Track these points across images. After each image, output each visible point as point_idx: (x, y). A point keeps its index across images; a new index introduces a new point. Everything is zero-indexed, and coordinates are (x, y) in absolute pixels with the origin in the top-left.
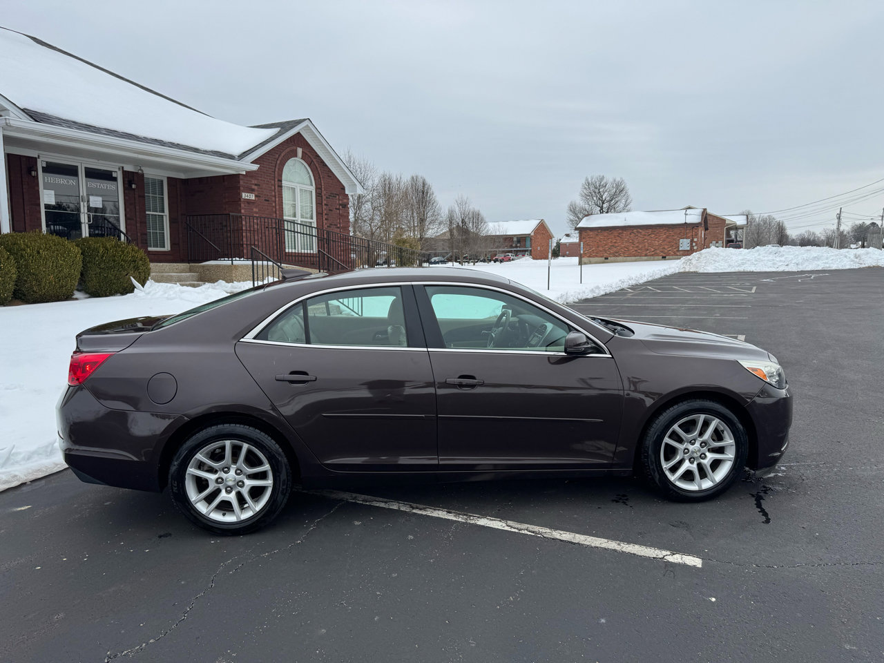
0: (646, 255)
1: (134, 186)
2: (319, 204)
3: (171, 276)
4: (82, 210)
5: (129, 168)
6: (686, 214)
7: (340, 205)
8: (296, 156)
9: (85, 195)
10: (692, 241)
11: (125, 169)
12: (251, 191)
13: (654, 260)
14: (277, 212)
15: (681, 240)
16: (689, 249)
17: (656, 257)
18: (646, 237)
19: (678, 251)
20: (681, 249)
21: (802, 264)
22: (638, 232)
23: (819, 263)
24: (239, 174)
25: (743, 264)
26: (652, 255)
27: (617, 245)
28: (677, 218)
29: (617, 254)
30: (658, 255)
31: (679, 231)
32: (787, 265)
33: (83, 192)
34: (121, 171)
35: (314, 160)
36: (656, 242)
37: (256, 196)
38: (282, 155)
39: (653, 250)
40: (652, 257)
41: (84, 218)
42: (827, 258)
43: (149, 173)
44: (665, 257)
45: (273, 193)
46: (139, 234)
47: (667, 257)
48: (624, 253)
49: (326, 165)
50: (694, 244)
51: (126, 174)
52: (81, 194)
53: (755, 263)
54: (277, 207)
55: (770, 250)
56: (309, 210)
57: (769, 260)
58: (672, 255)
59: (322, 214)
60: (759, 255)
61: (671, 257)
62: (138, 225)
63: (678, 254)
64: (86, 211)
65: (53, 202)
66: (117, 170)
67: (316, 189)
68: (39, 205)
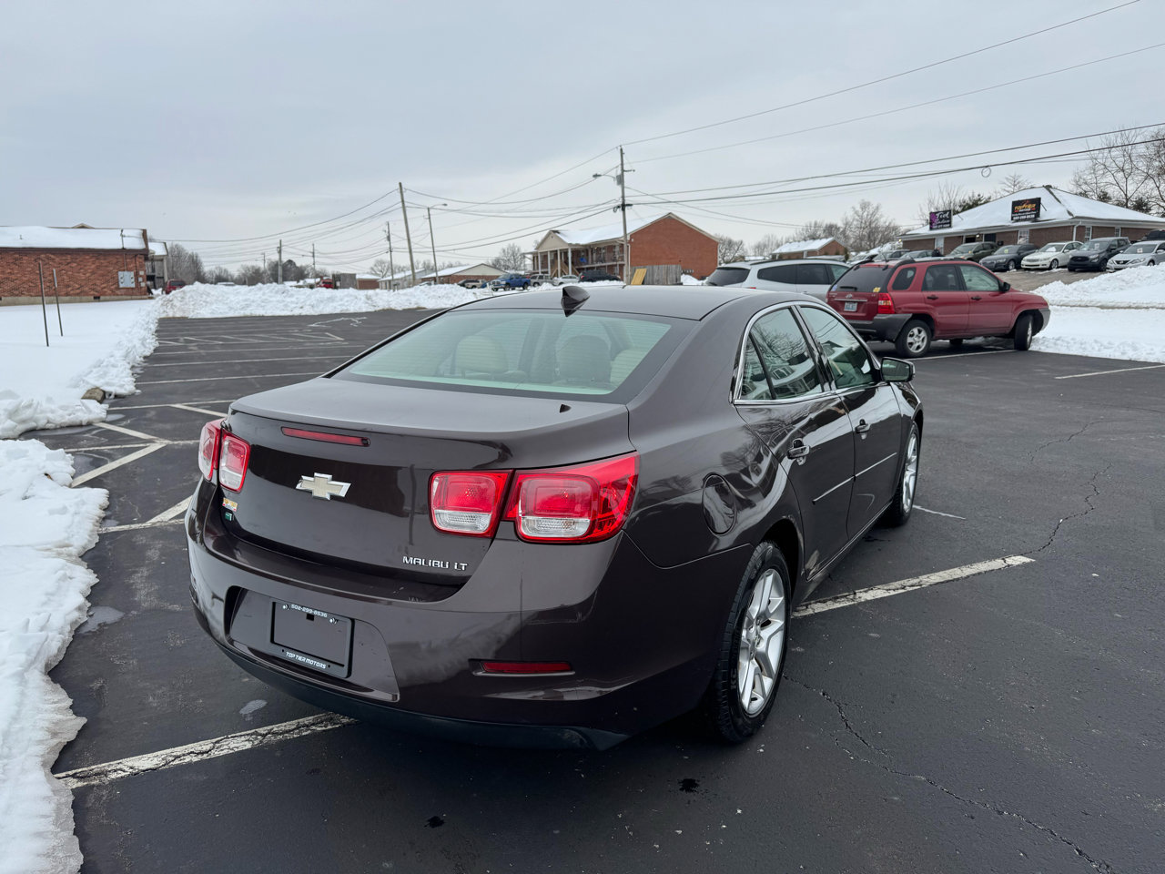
0: (67, 295)
6: (122, 236)
10: (137, 275)
13: (81, 302)
15: (121, 274)
16: (133, 286)
17: (84, 298)
18: (62, 267)
19: (118, 288)
20: (121, 286)
21: (318, 307)
22: (48, 258)
23: (335, 304)
25: (248, 306)
26: (78, 294)
27: (13, 277)
28: (109, 241)
29: (17, 292)
30: (86, 294)
31: (115, 261)
32: (302, 308)
36: (81, 275)
39: (77, 286)
40: (78, 298)
42: (341, 300)
44: (99, 298)
47: (102, 298)
48: (28, 291)
50: (140, 279)
53: (263, 304)
55: (276, 289)
57: (278, 301)
58: (110, 295)
60: (264, 294)
61: (108, 297)
63: (118, 292)
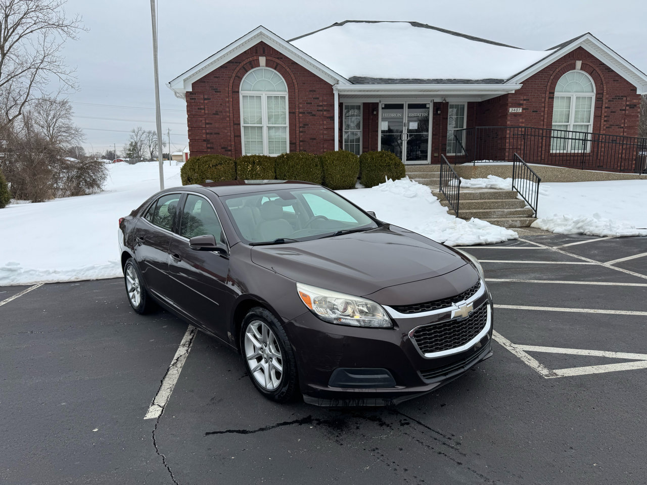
1: (439, 112)
2: (598, 107)
3: (434, 174)
4: (404, 132)
5: (438, 100)
7: (627, 105)
8: (574, 68)
9: (407, 122)
11: (435, 101)
12: (519, 105)
14: (545, 120)
24: (509, 94)
33: (405, 120)
34: (432, 103)
35: (597, 69)
37: (523, 109)
38: (557, 70)
41: (405, 138)
43: (451, 101)
45: (543, 105)
46: (440, 145)
49: (613, 71)
51: (436, 104)
52: (404, 122)
54: (546, 116)
56: (586, 115)
59: (601, 116)
62: (440, 139)
64: (406, 132)
65: (386, 129)
66: (430, 102)
67: (597, 94)
68: (377, 131)
